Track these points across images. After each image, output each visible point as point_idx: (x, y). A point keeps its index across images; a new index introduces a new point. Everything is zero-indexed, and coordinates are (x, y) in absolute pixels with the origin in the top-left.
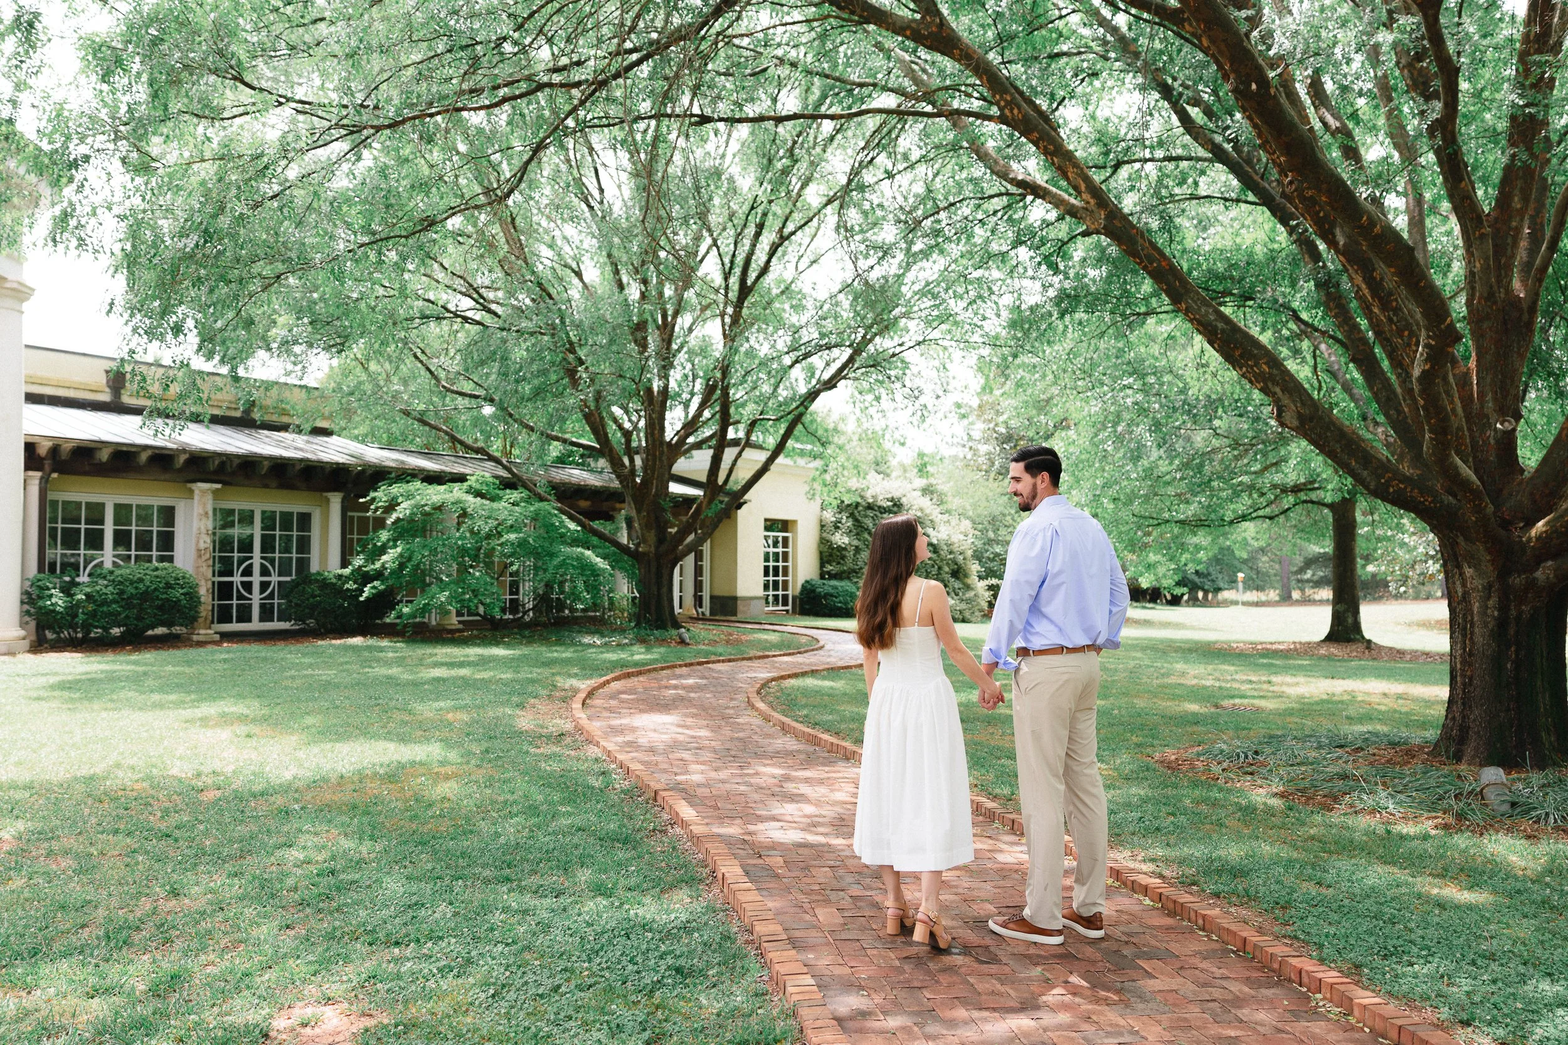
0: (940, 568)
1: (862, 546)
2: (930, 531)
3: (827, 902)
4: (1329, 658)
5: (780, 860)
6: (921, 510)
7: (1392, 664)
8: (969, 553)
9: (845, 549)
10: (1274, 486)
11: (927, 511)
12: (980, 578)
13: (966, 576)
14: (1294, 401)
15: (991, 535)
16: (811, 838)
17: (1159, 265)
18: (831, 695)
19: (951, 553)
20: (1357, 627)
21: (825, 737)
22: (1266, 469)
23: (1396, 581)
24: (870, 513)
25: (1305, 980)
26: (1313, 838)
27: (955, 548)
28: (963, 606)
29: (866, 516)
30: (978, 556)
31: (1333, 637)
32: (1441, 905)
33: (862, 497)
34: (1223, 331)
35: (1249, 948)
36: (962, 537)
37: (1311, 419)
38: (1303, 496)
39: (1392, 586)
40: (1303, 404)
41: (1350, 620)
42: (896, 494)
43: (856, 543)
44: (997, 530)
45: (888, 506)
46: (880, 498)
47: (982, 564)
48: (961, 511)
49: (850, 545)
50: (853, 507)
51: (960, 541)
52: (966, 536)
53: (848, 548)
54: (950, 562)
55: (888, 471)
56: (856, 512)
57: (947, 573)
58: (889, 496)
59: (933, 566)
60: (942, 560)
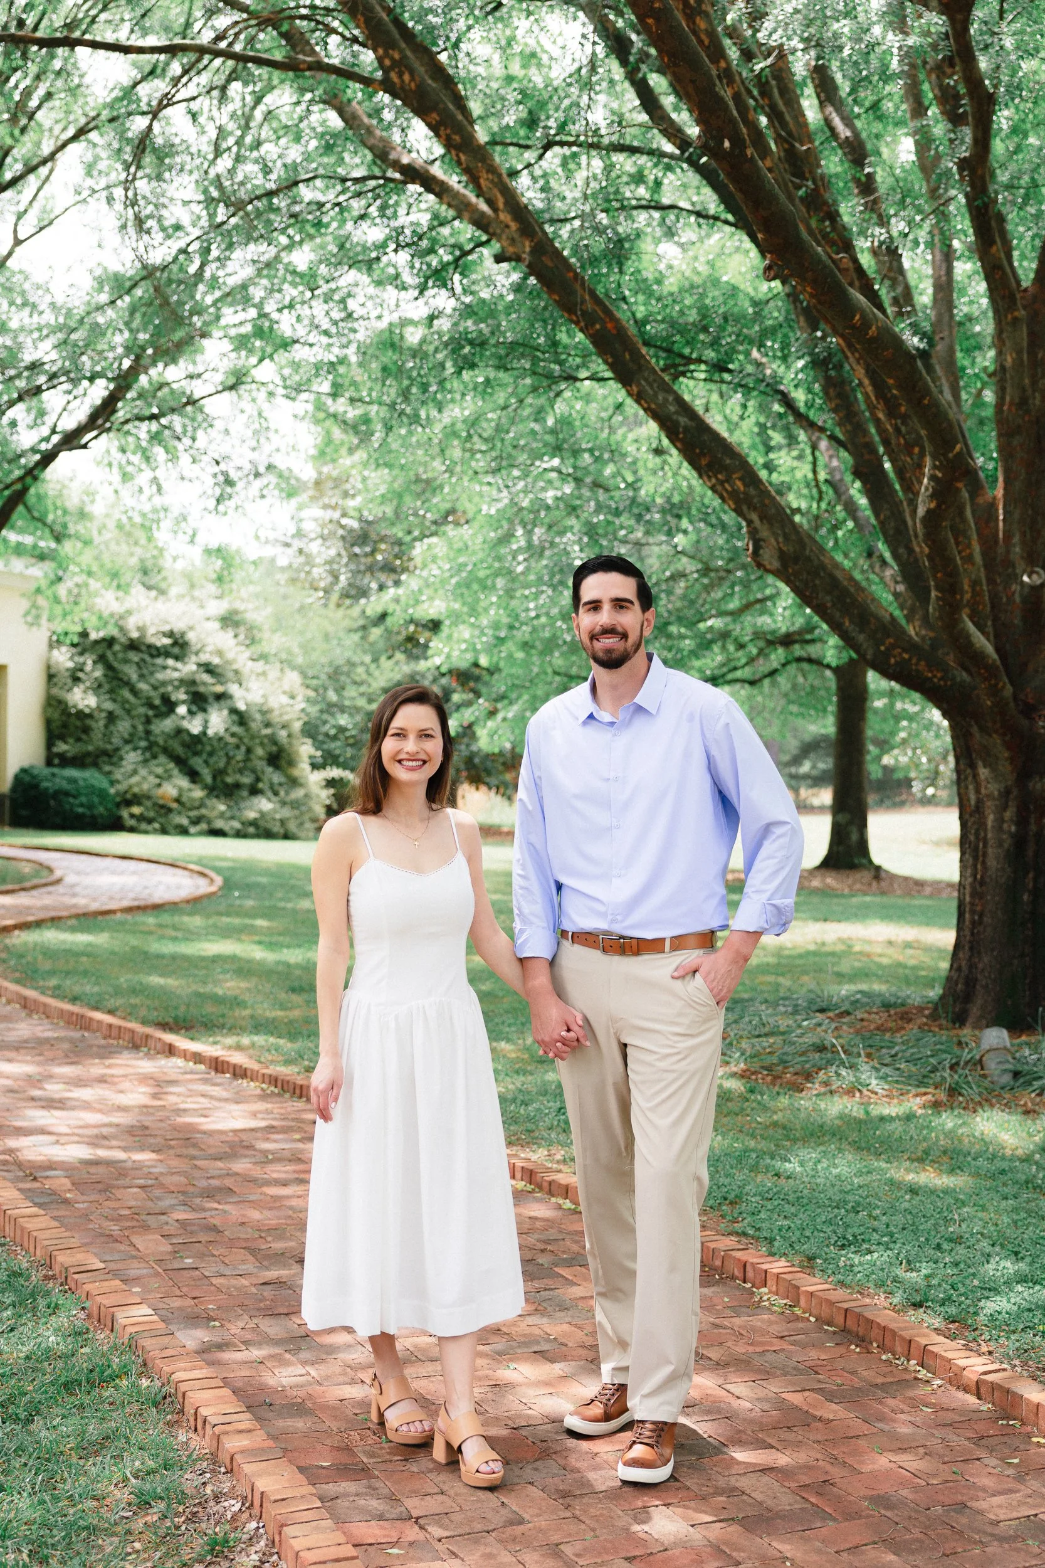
0: (249, 751)
1: (119, 711)
2: (233, 689)
4: (825, 892)
6: (220, 653)
7: (907, 901)
8: (297, 726)
9: (90, 716)
10: (758, 635)
11: (230, 656)
12: (315, 766)
13: (291, 763)
14: (774, 534)
15: (332, 696)
16: (102, 1153)
17: (604, 328)
18: (88, 952)
19: (268, 725)
20: (863, 847)
21: (98, 1016)
22: (746, 607)
23: (922, 780)
24: (134, 656)
25: (750, 1274)
26: (775, 1124)
27: (275, 718)
28: (286, 813)
29: (126, 661)
30: (310, 731)
31: (831, 863)
32: (913, 1191)
33: (122, 629)
34: (686, 429)
36: (285, 700)
37: (796, 560)
38: (798, 650)
39: (916, 787)
40: (786, 537)
41: (854, 837)
42: (178, 626)
43: (109, 706)
44: (340, 689)
45: (164, 646)
46: (152, 630)
47: (318, 745)
48: (284, 656)
49: (99, 709)
50: (104, 645)
51: (282, 706)
52: (293, 697)
53: (96, 714)
54: (266, 741)
55: (163, 585)
56: (109, 654)
57: (260, 758)
58: (166, 628)
59: (238, 747)
60: (253, 737)
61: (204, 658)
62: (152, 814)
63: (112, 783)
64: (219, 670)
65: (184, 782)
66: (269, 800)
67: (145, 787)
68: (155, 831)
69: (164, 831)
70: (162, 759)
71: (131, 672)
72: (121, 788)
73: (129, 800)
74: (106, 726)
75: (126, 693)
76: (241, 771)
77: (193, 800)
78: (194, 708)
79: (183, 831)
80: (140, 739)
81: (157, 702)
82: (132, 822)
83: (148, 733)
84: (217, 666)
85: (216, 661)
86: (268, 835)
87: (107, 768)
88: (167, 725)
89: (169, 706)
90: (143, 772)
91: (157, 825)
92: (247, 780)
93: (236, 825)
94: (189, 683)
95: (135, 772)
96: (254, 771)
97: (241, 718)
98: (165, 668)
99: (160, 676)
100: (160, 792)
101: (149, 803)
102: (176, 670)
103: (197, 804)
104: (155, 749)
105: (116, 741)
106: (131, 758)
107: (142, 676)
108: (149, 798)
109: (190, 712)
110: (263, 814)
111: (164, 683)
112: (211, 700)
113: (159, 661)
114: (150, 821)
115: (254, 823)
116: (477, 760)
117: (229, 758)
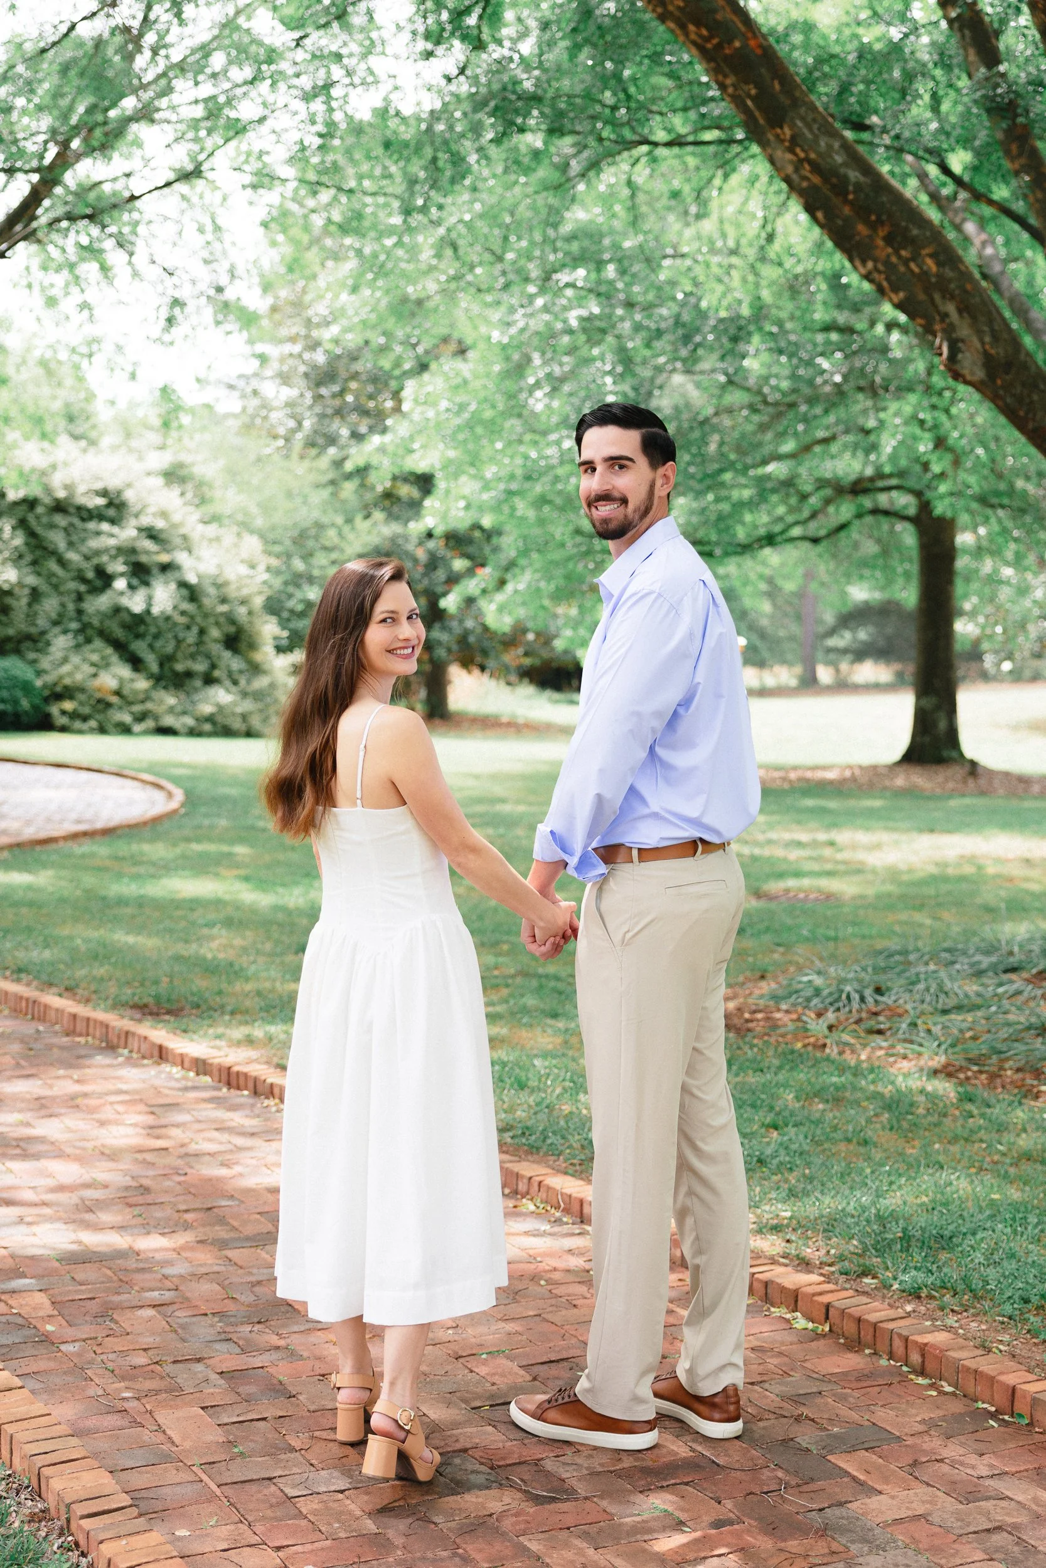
0: (202, 632)
1: (44, 587)
2: (181, 557)
3: (175, 1391)
4: (908, 792)
5: (41, 1299)
6: (164, 514)
7: (1014, 803)
8: (258, 601)
9: (9, 593)
10: (821, 483)
11: (176, 518)
12: (280, 650)
13: (253, 646)
14: (978, 332)
15: (299, 565)
19: (224, 600)
20: (952, 737)
21: (54, 1000)
22: (807, 448)
24: (60, 520)
27: (232, 592)
28: (247, 706)
29: (52, 526)
30: (273, 607)
31: (915, 756)
33: (43, 487)
35: (1021, 1406)
36: (243, 570)
37: (1008, 366)
38: (867, 502)
41: (942, 725)
42: (113, 483)
43: (31, 580)
44: (307, 556)
45: (97, 508)
46: (81, 489)
47: (283, 624)
48: (240, 517)
49: (20, 584)
50: (24, 507)
51: (240, 578)
52: (253, 567)
53: (17, 590)
54: (222, 620)
55: (93, 434)
56: (31, 518)
57: (216, 641)
58: (99, 486)
59: (188, 628)
60: (206, 616)
61: (146, 521)
62: (86, 710)
63: (39, 673)
64: (163, 536)
65: (124, 671)
66: (228, 691)
67: (79, 677)
68: (92, 731)
69: (102, 730)
70: (98, 643)
71: (58, 540)
72: (49, 678)
73: (59, 694)
74: (30, 605)
75: (53, 565)
76: (193, 657)
77: (135, 692)
78: (135, 582)
79: (126, 730)
80: (71, 620)
81: (90, 575)
82: (63, 721)
83: (80, 612)
84: (161, 531)
85: (160, 524)
86: (227, 732)
87: (32, 655)
88: (102, 602)
89: (105, 579)
90: (75, 659)
91: (93, 723)
92: (200, 667)
93: (189, 721)
94: (128, 552)
95: (65, 660)
96: (208, 656)
97: (192, 593)
98: (98, 533)
99: (94, 544)
100: (97, 683)
101: (82, 697)
102: (112, 536)
103: (142, 696)
104: (89, 632)
105: (42, 622)
106: (61, 643)
107: (71, 545)
108: (82, 690)
109: (131, 587)
110: (221, 708)
111: (98, 553)
112: (155, 571)
113: (92, 525)
114: (85, 719)
115: (210, 719)
116: (472, 639)
117: (179, 642)
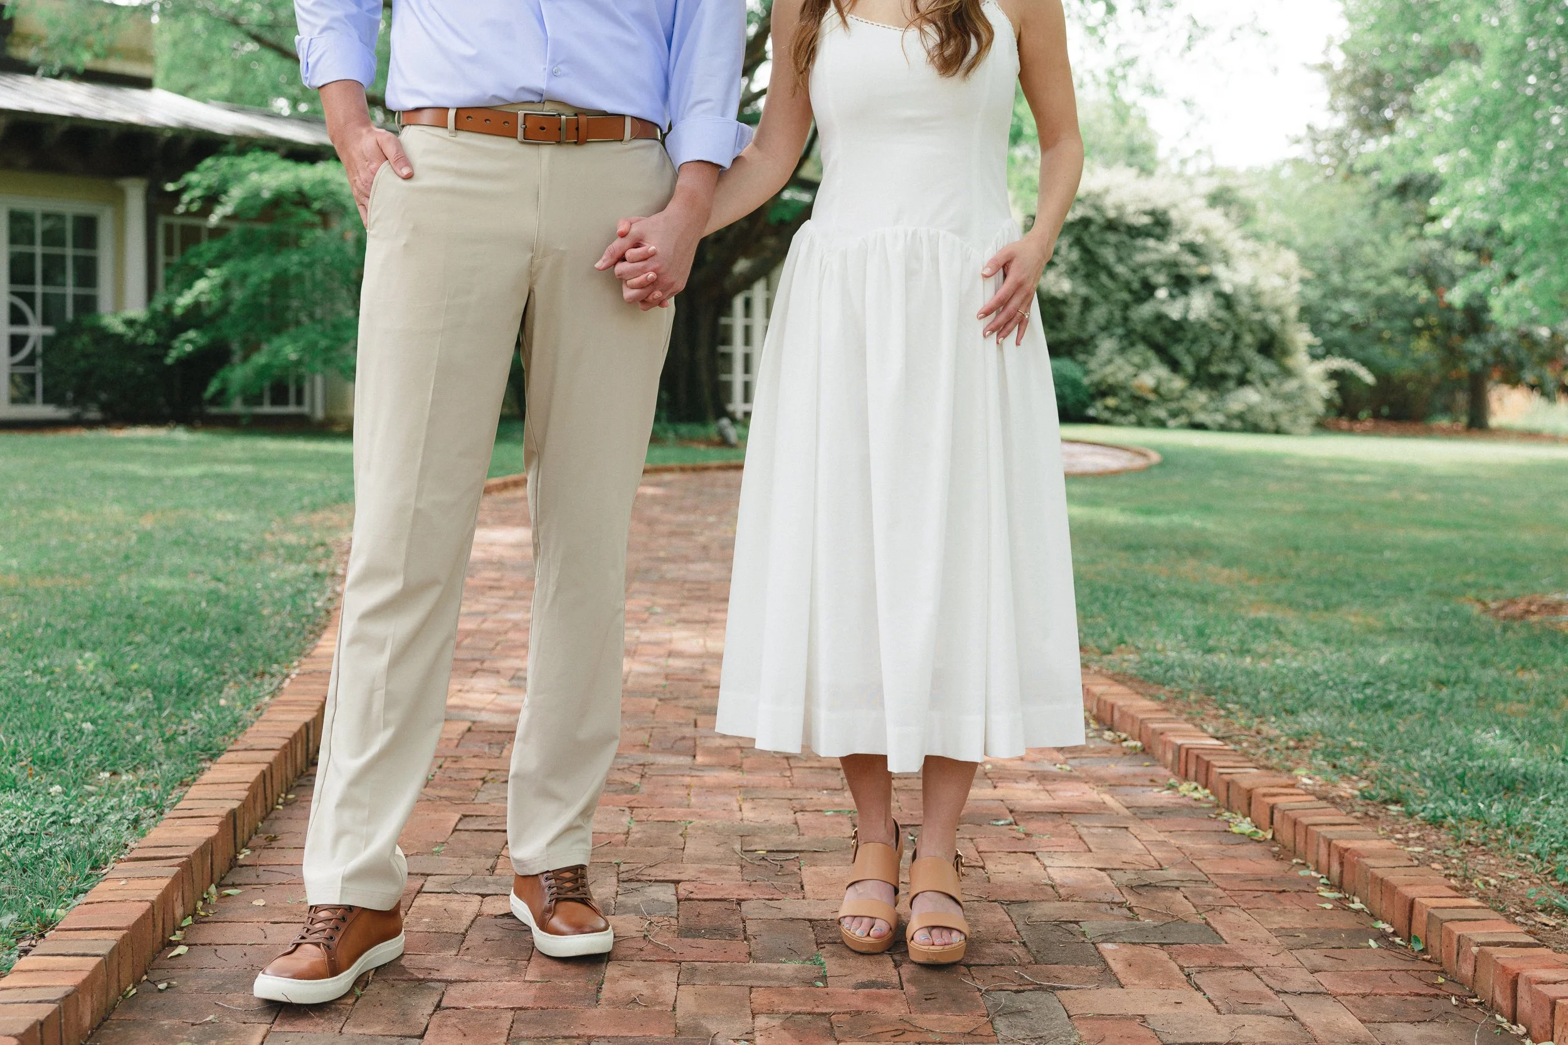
0: (1236, 338)
1: (1095, 296)
2: (1219, 270)
6: (1205, 231)
8: (1292, 312)
9: (1063, 302)
11: (1218, 235)
12: (1315, 357)
13: (1285, 352)
15: (1336, 279)
19: (1258, 309)
24: (1112, 238)
27: (1266, 301)
28: (1277, 406)
29: (1103, 243)
30: (1309, 314)
33: (1098, 209)
36: (1278, 282)
42: (1161, 203)
43: (1083, 290)
44: (1345, 271)
45: (1146, 226)
46: (1130, 209)
47: (1315, 329)
48: (1281, 236)
49: (1074, 294)
50: (1080, 227)
51: (1275, 289)
52: (1287, 277)
53: (1071, 300)
54: (1255, 327)
55: (1151, 166)
56: (1086, 238)
57: (1250, 346)
58: (1148, 207)
59: (1223, 333)
60: (1240, 323)
61: (1188, 236)
62: (1127, 406)
63: (1087, 373)
64: (1205, 250)
65: (1161, 371)
66: (1258, 391)
67: (1121, 376)
68: (1131, 424)
69: (1140, 424)
70: (1141, 347)
71: (1108, 255)
72: (1096, 377)
73: (1104, 391)
74: (1082, 312)
75: (1104, 278)
76: (1227, 360)
77: (1171, 391)
78: (1175, 292)
79: (1161, 424)
80: (1117, 326)
81: (1136, 285)
82: (1106, 415)
83: (1126, 319)
84: (1201, 245)
85: (1200, 239)
86: (1255, 429)
87: (1081, 357)
88: (1146, 310)
89: (1149, 289)
90: (1119, 361)
91: (1132, 418)
92: (1233, 369)
93: (1220, 418)
94: (1170, 265)
95: (1110, 361)
96: (1242, 360)
97: (1227, 301)
98: (1145, 249)
99: (1140, 258)
100: (1136, 382)
101: (1124, 395)
102: (1157, 250)
103: (1177, 394)
104: (1134, 337)
105: (1091, 328)
106: (1107, 345)
107: (1120, 260)
108: (1124, 388)
109: (1172, 296)
110: (1251, 408)
111: (1143, 266)
112: (1195, 282)
113: (1139, 242)
114: (1125, 413)
115: (1240, 416)
116: (1508, 351)
117: (1214, 347)
